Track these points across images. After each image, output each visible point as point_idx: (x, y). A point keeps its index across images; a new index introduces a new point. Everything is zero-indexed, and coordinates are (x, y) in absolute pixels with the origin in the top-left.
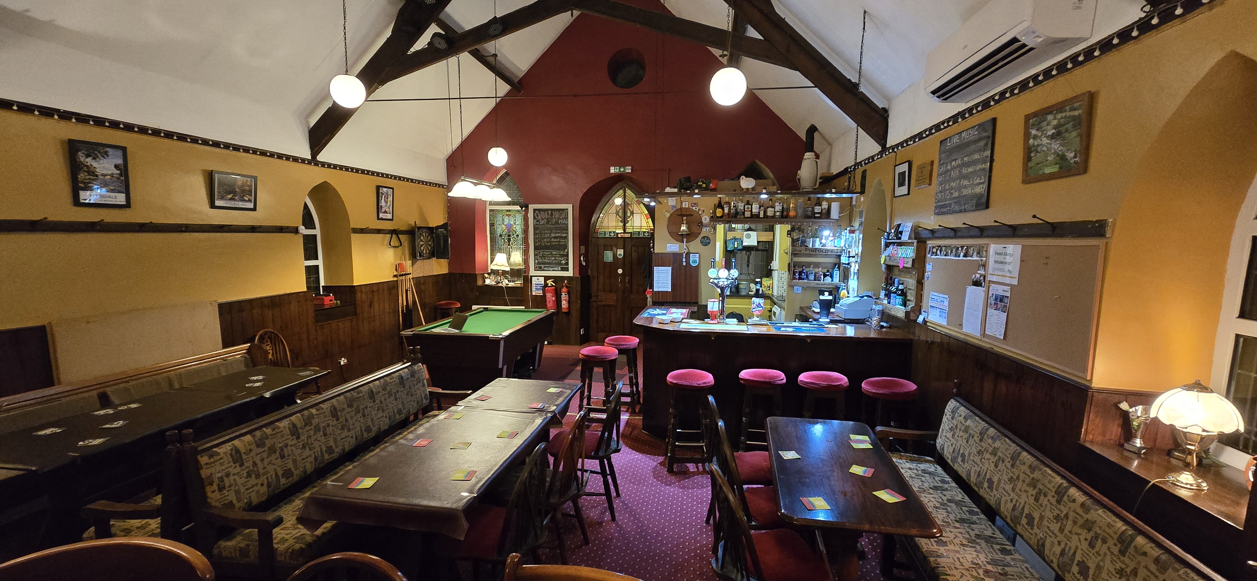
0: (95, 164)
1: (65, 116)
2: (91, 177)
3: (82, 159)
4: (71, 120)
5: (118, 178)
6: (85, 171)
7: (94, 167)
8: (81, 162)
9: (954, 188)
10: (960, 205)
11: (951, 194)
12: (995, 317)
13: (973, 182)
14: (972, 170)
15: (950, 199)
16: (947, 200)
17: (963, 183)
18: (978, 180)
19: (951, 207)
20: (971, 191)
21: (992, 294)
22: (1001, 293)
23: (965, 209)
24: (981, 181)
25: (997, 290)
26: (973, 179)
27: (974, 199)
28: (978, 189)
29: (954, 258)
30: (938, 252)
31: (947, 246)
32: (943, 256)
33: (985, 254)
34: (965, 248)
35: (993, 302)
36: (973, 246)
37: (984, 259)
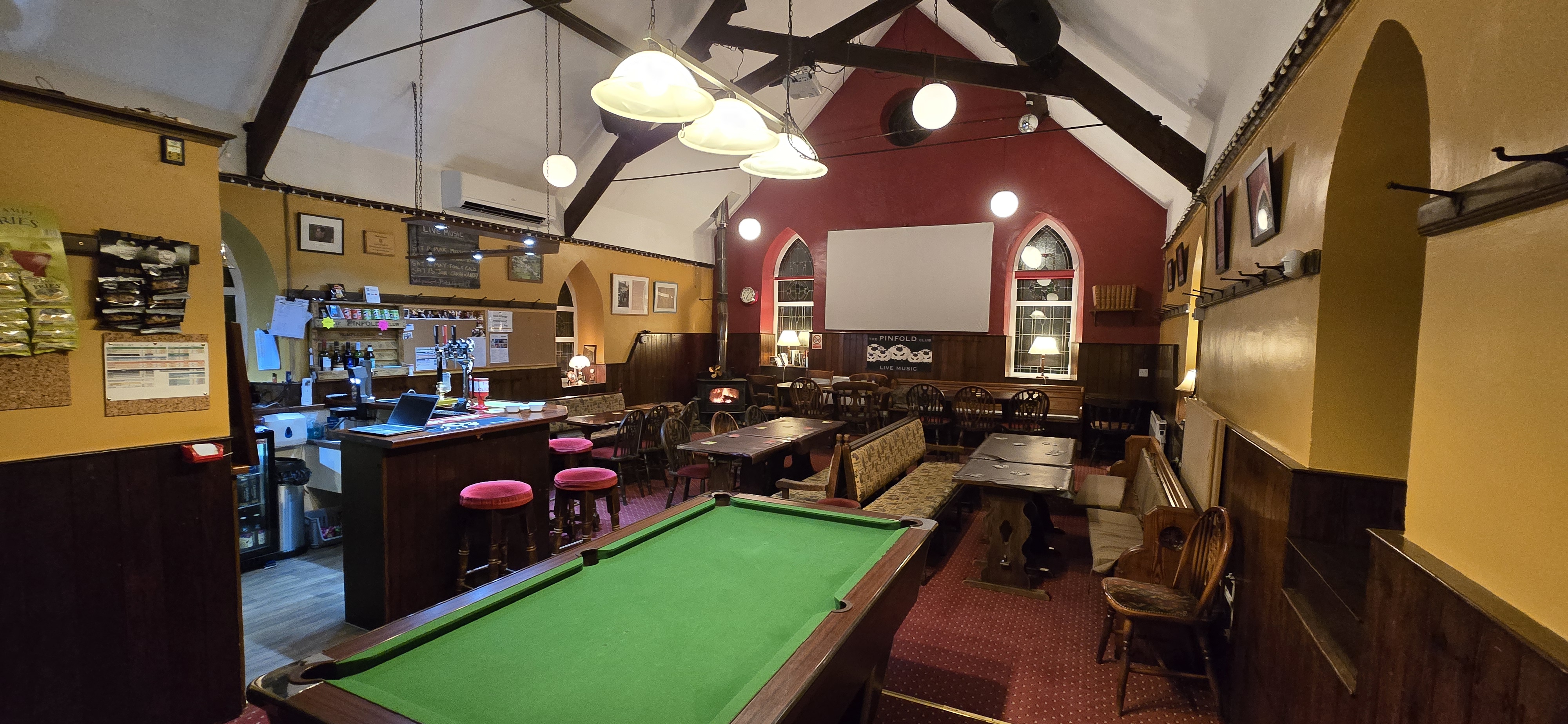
9: (441, 268)
10: (451, 282)
11: (436, 271)
12: (498, 352)
13: (464, 269)
14: (461, 261)
15: (437, 275)
16: (432, 275)
17: (451, 267)
18: (469, 269)
19: (439, 282)
20: (464, 274)
21: (493, 339)
22: (500, 338)
23: (458, 285)
24: (474, 270)
25: (497, 337)
26: (464, 267)
27: (467, 281)
28: (471, 275)
29: (448, 319)
30: (423, 315)
31: (435, 310)
32: (431, 318)
33: (482, 316)
34: (460, 312)
35: (494, 343)
36: (469, 311)
37: (481, 319)
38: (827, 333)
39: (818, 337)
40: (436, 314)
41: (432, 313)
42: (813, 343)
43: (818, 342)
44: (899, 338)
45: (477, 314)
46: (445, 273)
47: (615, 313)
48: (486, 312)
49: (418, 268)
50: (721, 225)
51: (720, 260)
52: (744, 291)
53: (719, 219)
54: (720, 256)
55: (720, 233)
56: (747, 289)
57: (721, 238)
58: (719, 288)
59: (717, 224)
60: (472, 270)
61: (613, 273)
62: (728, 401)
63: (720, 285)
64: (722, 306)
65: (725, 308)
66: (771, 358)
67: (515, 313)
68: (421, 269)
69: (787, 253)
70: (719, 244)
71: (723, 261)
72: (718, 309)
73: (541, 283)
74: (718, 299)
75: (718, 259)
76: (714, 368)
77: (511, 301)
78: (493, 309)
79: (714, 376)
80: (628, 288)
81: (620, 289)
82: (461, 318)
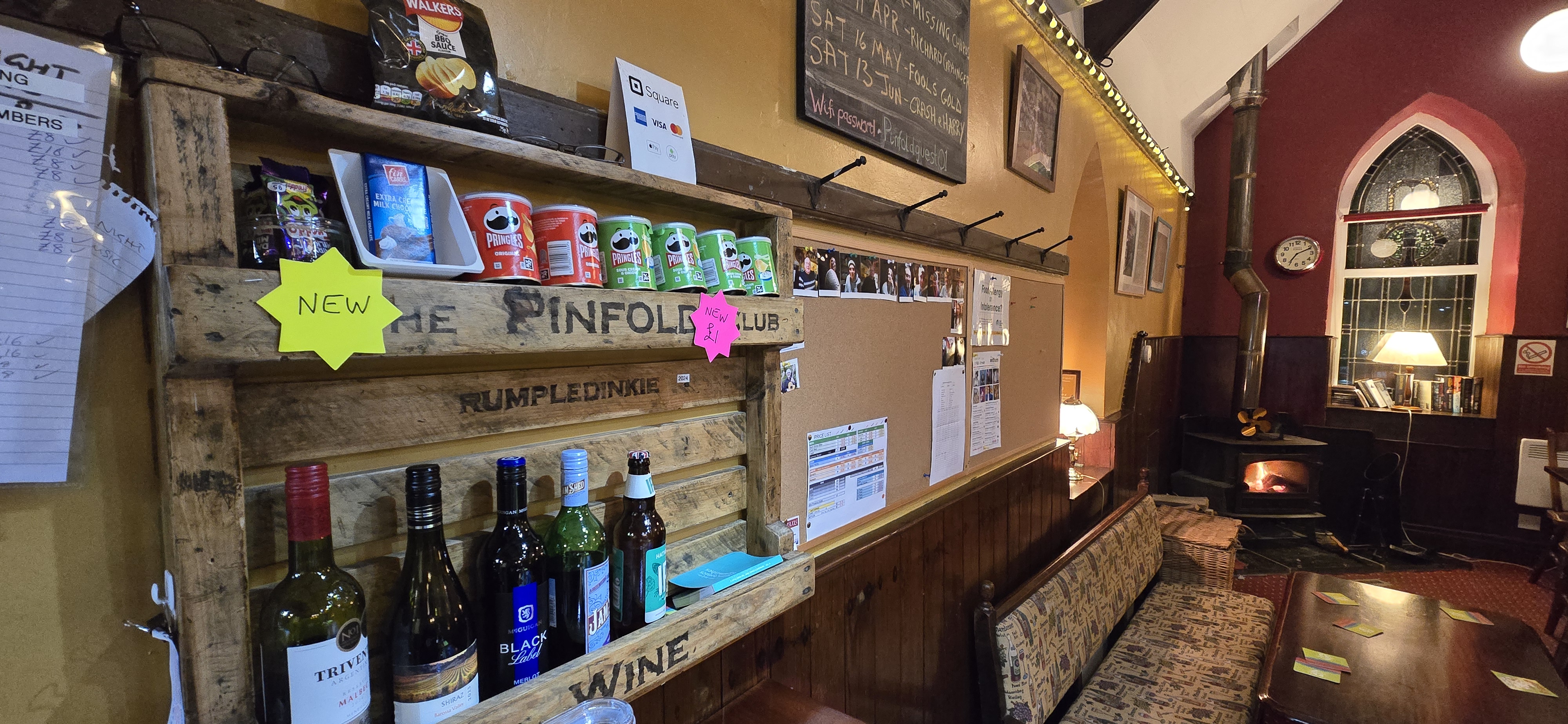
9: (887, 69)
10: (910, 141)
11: (875, 78)
12: (983, 414)
13: (939, 95)
14: (934, 57)
15: (876, 99)
16: (864, 94)
17: (913, 75)
18: (948, 101)
19: (883, 131)
20: (937, 118)
21: (977, 373)
22: (989, 366)
23: (923, 160)
24: (957, 110)
25: (984, 363)
26: (939, 88)
27: (944, 146)
28: (951, 127)
29: (894, 298)
30: (832, 274)
31: (865, 258)
32: (853, 291)
33: (962, 287)
34: (921, 270)
35: (978, 388)
36: (939, 269)
37: (960, 300)
39: (1538, 348)
40: (868, 272)
41: (857, 268)
42: (1518, 360)
43: (1536, 358)
45: (953, 280)
46: (896, 96)
47: (1120, 289)
48: (970, 274)
49: (828, 42)
50: (1248, 101)
51: (1241, 180)
52: (1285, 244)
53: (1245, 88)
54: (1241, 169)
55: (1245, 118)
56: (1294, 241)
57: (1249, 128)
58: (1232, 238)
59: (1233, 100)
60: (954, 108)
61: (1126, 187)
62: (1278, 488)
63: (1239, 231)
64: (1248, 278)
65: (1257, 282)
66: (1334, 390)
67: (1014, 281)
68: (836, 52)
69: (1377, 162)
70: (1243, 141)
71: (1247, 183)
72: (1237, 287)
73: (1049, 192)
74: (1232, 263)
75: (1236, 178)
76: (1250, 415)
77: (1016, 240)
78: (980, 264)
79: (1249, 432)
80: (1136, 228)
81: (1129, 229)
82: (923, 294)
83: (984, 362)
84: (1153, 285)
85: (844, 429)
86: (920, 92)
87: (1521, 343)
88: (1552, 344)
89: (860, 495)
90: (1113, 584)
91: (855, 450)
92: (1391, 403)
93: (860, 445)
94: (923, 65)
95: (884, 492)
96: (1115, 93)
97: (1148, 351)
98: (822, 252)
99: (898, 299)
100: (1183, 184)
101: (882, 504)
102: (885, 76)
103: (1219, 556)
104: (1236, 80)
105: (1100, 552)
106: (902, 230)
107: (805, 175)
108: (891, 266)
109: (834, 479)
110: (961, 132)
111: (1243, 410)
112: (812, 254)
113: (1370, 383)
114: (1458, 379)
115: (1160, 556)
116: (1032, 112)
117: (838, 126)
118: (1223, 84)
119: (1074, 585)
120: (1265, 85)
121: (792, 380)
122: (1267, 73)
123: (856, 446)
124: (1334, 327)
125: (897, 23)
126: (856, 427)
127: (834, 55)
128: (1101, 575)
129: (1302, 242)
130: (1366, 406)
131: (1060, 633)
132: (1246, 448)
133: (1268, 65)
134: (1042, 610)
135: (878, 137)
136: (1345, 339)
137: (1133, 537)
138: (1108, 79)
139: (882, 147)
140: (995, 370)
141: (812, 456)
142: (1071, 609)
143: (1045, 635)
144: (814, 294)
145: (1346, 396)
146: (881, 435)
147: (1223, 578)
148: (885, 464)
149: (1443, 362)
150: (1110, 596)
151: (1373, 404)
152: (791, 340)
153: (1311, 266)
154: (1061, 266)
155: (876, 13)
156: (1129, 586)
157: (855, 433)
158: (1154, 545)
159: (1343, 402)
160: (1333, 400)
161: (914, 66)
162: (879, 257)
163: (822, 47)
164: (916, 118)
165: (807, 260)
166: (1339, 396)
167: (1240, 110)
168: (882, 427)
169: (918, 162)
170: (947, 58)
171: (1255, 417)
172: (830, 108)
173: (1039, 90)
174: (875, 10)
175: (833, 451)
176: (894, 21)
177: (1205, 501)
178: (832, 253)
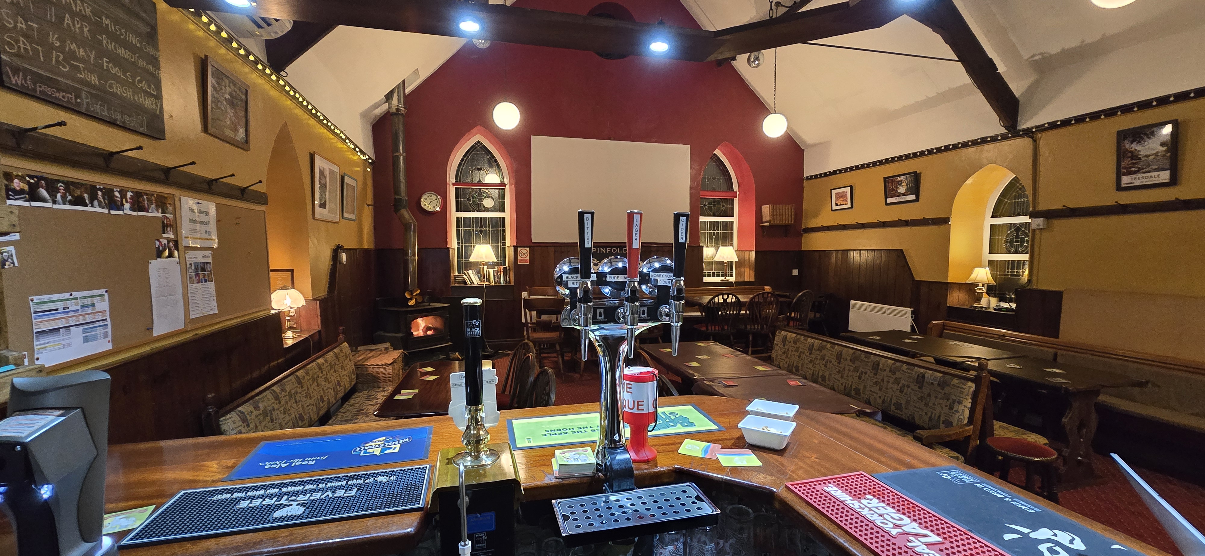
0: (1139, 148)
1: (1110, 113)
2: (1134, 161)
3: (1127, 146)
4: (1116, 115)
5: (1163, 156)
6: (1128, 157)
7: (1139, 151)
8: (1126, 149)
9: (82, 60)
10: (109, 109)
11: (72, 66)
12: (200, 291)
13: (134, 81)
14: (127, 56)
15: (74, 79)
16: (62, 75)
17: (107, 67)
18: (144, 85)
19: (82, 99)
20: (133, 96)
21: (191, 264)
22: (201, 260)
23: (124, 122)
24: (152, 92)
25: (196, 258)
26: (133, 77)
27: (142, 114)
28: (148, 103)
29: (106, 211)
30: (44, 192)
31: (73, 183)
32: (64, 204)
33: (170, 208)
34: (129, 194)
35: (193, 274)
36: (146, 194)
37: (170, 216)
38: (534, 246)
39: (524, 251)
40: (78, 193)
41: (67, 189)
42: (519, 258)
43: (524, 256)
44: (611, 250)
45: (162, 203)
46: (94, 79)
47: (316, 216)
48: (177, 199)
49: (21, 38)
50: (398, 110)
51: (398, 156)
52: (424, 196)
53: (395, 101)
54: (398, 150)
55: (396, 120)
56: (429, 195)
57: (399, 126)
58: (397, 191)
59: (390, 107)
60: (149, 90)
61: (314, 152)
62: (429, 333)
63: (399, 187)
64: (406, 214)
65: (411, 217)
66: (456, 277)
67: (218, 206)
68: (31, 46)
69: (464, 156)
70: (397, 133)
71: (401, 157)
72: (401, 218)
73: (246, 150)
74: (397, 205)
75: (395, 154)
76: (411, 293)
77: (216, 180)
78: (186, 193)
79: (412, 303)
80: (326, 178)
81: (320, 178)
82: (132, 209)
83: (199, 257)
84: (346, 215)
85: (66, 295)
86: (116, 78)
87: (519, 249)
88: (528, 249)
89: (86, 340)
90: (315, 393)
91: (78, 310)
92: (479, 282)
93: (83, 306)
94: (115, 60)
95: (110, 338)
96: (295, 93)
97: (344, 257)
98: (31, 177)
99: (109, 212)
100: (364, 153)
101: (109, 347)
102: (81, 65)
103: (387, 369)
104: (390, 96)
105: (305, 375)
106: (108, 167)
107: (8, 125)
108: (100, 189)
109: (59, 329)
110: (157, 106)
111: (408, 290)
112: (22, 178)
113: (470, 272)
114: (502, 267)
115: (354, 377)
116: (223, 98)
117: (38, 94)
118: (382, 97)
119: (283, 393)
120: (405, 103)
121: (10, 260)
122: (406, 97)
123: (79, 307)
124: (453, 243)
125: (88, 31)
126: (76, 294)
127: (29, 48)
128: (305, 387)
129: (433, 195)
130: (469, 283)
131: (272, 421)
132: (411, 312)
133: (406, 92)
134: (256, 408)
135: (78, 104)
136: (458, 248)
137: (331, 366)
138: (287, 83)
139: (83, 111)
140: (207, 263)
141: (35, 312)
142: (281, 407)
143: (260, 423)
144: (27, 204)
145: (460, 280)
146: (103, 301)
147: (390, 381)
148: (109, 320)
149: (495, 260)
150: (313, 399)
151: (472, 283)
152: (10, 230)
153: (438, 209)
154: (261, 199)
155: (68, 24)
156: (329, 394)
157: (76, 299)
158: (349, 370)
159: (459, 283)
160: (455, 282)
161: (107, 60)
162: (90, 183)
163: (17, 41)
164: (114, 94)
165: (16, 181)
166: (458, 280)
167: (393, 114)
168: (103, 295)
169: (118, 123)
170: (139, 58)
171: (415, 294)
172: (28, 82)
173: (227, 85)
174: (66, 21)
175: (57, 310)
176: (86, 30)
177: (388, 345)
178: (40, 178)
